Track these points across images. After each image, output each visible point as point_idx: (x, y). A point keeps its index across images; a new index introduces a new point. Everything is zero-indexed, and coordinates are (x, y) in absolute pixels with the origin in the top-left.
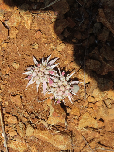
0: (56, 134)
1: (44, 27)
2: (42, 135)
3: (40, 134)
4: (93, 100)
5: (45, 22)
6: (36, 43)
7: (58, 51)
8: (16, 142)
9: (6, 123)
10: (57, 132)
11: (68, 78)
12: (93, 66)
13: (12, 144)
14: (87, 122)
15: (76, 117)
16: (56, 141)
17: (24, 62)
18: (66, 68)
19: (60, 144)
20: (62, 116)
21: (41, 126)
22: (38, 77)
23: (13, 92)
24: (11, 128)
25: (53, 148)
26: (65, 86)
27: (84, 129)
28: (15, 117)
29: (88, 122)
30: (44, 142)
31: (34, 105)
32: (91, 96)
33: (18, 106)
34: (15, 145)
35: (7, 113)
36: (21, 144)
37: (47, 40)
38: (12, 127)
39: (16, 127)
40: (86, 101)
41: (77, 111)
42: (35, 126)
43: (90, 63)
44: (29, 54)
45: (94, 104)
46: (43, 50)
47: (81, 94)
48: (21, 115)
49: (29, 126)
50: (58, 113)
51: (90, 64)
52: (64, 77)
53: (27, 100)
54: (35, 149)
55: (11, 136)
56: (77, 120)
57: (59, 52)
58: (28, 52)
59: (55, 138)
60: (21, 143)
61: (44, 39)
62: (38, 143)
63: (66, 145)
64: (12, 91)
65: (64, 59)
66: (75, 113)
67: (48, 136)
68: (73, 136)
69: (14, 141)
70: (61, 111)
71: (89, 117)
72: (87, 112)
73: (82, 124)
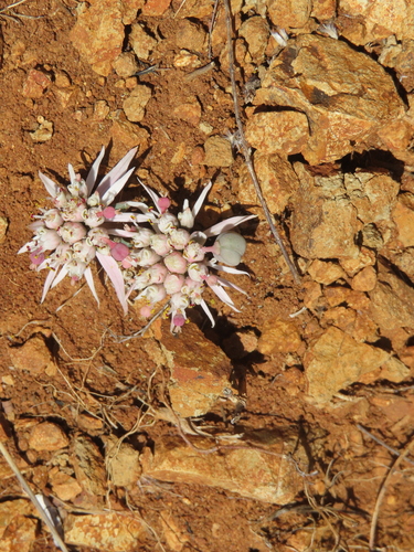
0: (232, 447)
1: (56, 48)
2: (173, 465)
3: (165, 466)
4: (333, 273)
5: (52, 27)
6: (41, 119)
7: (129, 124)
8: (89, 517)
9: (32, 457)
10: (235, 438)
11: (187, 218)
12: (276, 139)
13: (76, 530)
14: (345, 366)
15: (290, 360)
16: (236, 476)
17: (19, 205)
18: (186, 177)
19: (256, 485)
20: (210, 374)
21: (165, 432)
22: (68, 247)
23: (15, 331)
24: (55, 470)
25: (241, 506)
26: (182, 252)
27: (342, 397)
28: (52, 426)
29: (348, 368)
30: (198, 490)
31: (111, 358)
32: (321, 260)
33: (53, 379)
34: (87, 531)
35: (24, 416)
36: (114, 519)
37: (81, 94)
38: (59, 465)
39: (71, 462)
40: (307, 285)
41: (286, 335)
42: (141, 439)
43: (263, 128)
44: (30, 168)
45: (347, 286)
46: (77, 137)
47: (281, 264)
48: (73, 410)
49: (111, 445)
50: (190, 364)
51: (260, 132)
52: (170, 217)
53: (79, 349)
54: (174, 528)
55: (69, 502)
56: (294, 372)
57: (138, 123)
58: (20, 162)
59: (231, 463)
60: (110, 517)
61: (63, 94)
62: (181, 502)
63: (280, 483)
64: (9, 328)
65: (166, 146)
66: (277, 344)
67: (197, 466)
68: (310, 437)
69: (80, 519)
70: (206, 353)
71: (347, 344)
72: (330, 330)
73: (322, 379)
